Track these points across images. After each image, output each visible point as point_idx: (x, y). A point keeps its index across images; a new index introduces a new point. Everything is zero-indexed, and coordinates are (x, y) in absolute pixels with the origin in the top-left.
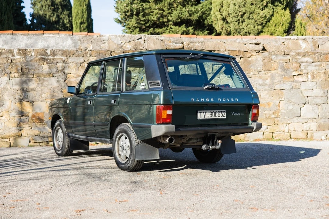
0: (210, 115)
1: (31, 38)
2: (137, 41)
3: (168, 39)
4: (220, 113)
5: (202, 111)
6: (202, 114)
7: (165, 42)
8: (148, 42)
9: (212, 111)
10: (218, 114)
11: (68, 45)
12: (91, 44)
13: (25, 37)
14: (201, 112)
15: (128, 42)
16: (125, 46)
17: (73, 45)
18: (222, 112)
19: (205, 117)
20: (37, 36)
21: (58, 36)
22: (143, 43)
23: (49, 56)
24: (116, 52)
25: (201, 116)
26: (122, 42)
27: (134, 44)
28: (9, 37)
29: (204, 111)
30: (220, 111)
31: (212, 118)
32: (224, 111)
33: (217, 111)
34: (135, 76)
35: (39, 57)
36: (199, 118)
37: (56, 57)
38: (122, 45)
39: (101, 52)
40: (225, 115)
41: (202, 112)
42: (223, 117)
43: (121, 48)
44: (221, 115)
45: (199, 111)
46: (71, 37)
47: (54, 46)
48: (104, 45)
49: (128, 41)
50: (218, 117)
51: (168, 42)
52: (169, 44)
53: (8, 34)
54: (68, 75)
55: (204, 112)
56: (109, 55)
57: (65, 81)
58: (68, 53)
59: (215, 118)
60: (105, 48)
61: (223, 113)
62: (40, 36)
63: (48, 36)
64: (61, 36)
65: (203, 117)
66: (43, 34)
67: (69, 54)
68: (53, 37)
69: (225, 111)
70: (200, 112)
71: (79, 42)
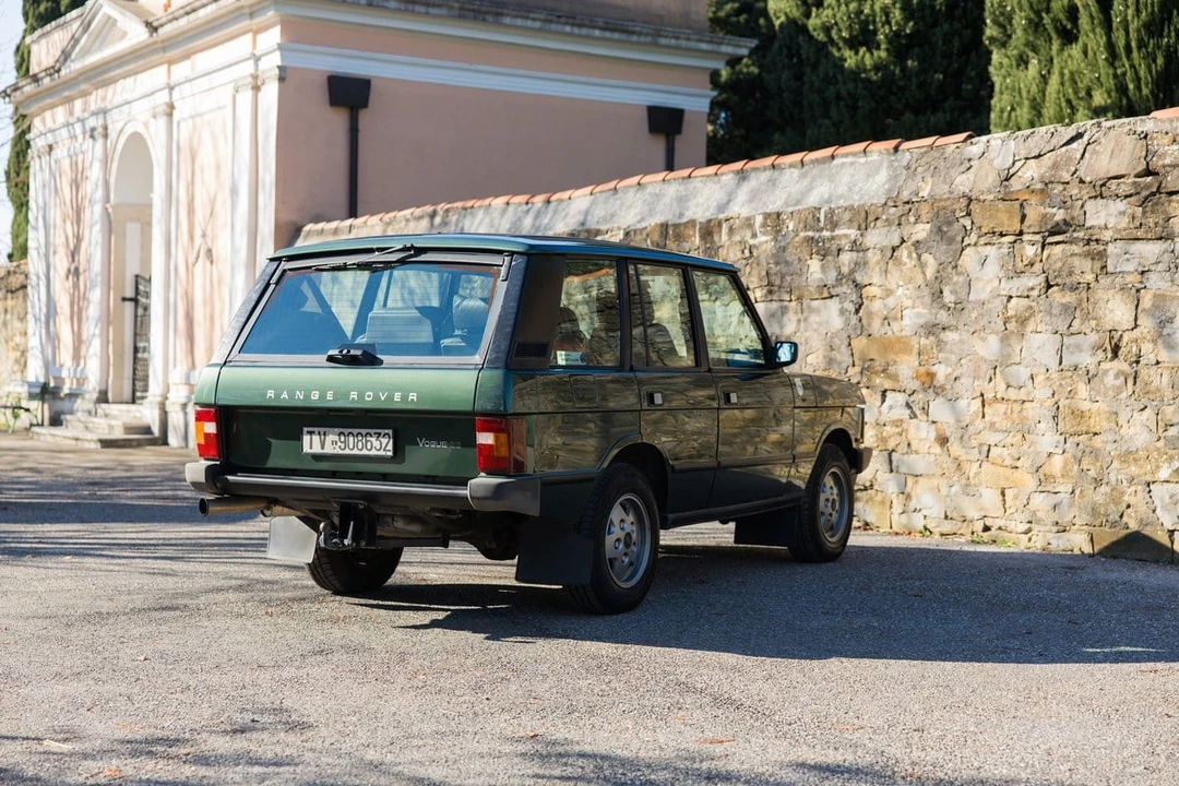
0: (339, 444)
1: (804, 176)
2: (1064, 149)
3: (1167, 127)
4: (373, 439)
5: (316, 429)
6: (314, 437)
7: (1155, 142)
8: (1098, 148)
9: (346, 431)
10: (367, 442)
11: (875, 187)
12: (932, 176)
13: (796, 172)
14: (311, 433)
15: (1035, 157)
16: (1020, 173)
17: (887, 186)
18: (380, 434)
19: (323, 448)
20: (821, 166)
21: (863, 160)
22: (1079, 156)
23: (822, 229)
24: (984, 201)
25: (312, 444)
26: (1016, 158)
27: (1050, 163)
28: (764, 176)
29: (322, 430)
30: (372, 431)
31: (347, 452)
32: (387, 431)
33: (364, 431)
34: (1032, 289)
35: (802, 234)
36: (306, 449)
37: (837, 232)
38: (1012, 172)
39: (943, 203)
40: (390, 447)
41: (313, 432)
42: (382, 453)
43: (1004, 183)
44: (376, 444)
45: (305, 429)
46: (893, 158)
47: (841, 197)
48: (964, 176)
49: (1033, 155)
50: (365, 452)
51: (1167, 140)
52: (1167, 148)
53: (765, 169)
54: (864, 290)
55: (319, 434)
56: (964, 213)
57: (857, 311)
58: (863, 215)
59: (356, 452)
60: (962, 188)
61: (384, 441)
62: (826, 166)
63: (843, 164)
64: (870, 159)
65: (317, 449)
66: (833, 157)
67: (867, 218)
68: (852, 164)
69: (390, 432)
70: (308, 432)
71: (904, 172)
